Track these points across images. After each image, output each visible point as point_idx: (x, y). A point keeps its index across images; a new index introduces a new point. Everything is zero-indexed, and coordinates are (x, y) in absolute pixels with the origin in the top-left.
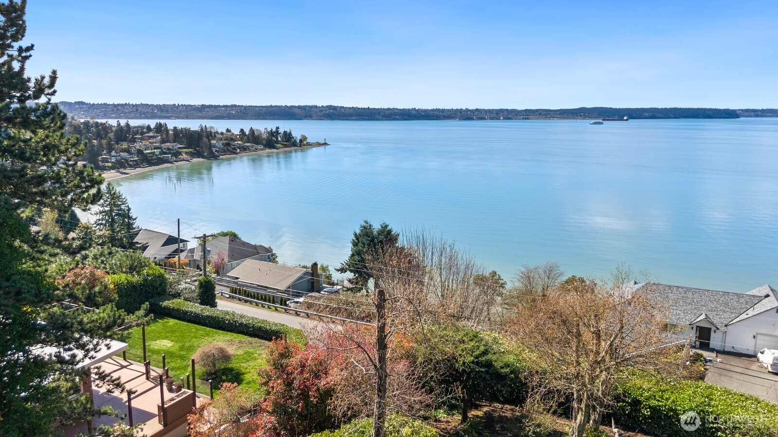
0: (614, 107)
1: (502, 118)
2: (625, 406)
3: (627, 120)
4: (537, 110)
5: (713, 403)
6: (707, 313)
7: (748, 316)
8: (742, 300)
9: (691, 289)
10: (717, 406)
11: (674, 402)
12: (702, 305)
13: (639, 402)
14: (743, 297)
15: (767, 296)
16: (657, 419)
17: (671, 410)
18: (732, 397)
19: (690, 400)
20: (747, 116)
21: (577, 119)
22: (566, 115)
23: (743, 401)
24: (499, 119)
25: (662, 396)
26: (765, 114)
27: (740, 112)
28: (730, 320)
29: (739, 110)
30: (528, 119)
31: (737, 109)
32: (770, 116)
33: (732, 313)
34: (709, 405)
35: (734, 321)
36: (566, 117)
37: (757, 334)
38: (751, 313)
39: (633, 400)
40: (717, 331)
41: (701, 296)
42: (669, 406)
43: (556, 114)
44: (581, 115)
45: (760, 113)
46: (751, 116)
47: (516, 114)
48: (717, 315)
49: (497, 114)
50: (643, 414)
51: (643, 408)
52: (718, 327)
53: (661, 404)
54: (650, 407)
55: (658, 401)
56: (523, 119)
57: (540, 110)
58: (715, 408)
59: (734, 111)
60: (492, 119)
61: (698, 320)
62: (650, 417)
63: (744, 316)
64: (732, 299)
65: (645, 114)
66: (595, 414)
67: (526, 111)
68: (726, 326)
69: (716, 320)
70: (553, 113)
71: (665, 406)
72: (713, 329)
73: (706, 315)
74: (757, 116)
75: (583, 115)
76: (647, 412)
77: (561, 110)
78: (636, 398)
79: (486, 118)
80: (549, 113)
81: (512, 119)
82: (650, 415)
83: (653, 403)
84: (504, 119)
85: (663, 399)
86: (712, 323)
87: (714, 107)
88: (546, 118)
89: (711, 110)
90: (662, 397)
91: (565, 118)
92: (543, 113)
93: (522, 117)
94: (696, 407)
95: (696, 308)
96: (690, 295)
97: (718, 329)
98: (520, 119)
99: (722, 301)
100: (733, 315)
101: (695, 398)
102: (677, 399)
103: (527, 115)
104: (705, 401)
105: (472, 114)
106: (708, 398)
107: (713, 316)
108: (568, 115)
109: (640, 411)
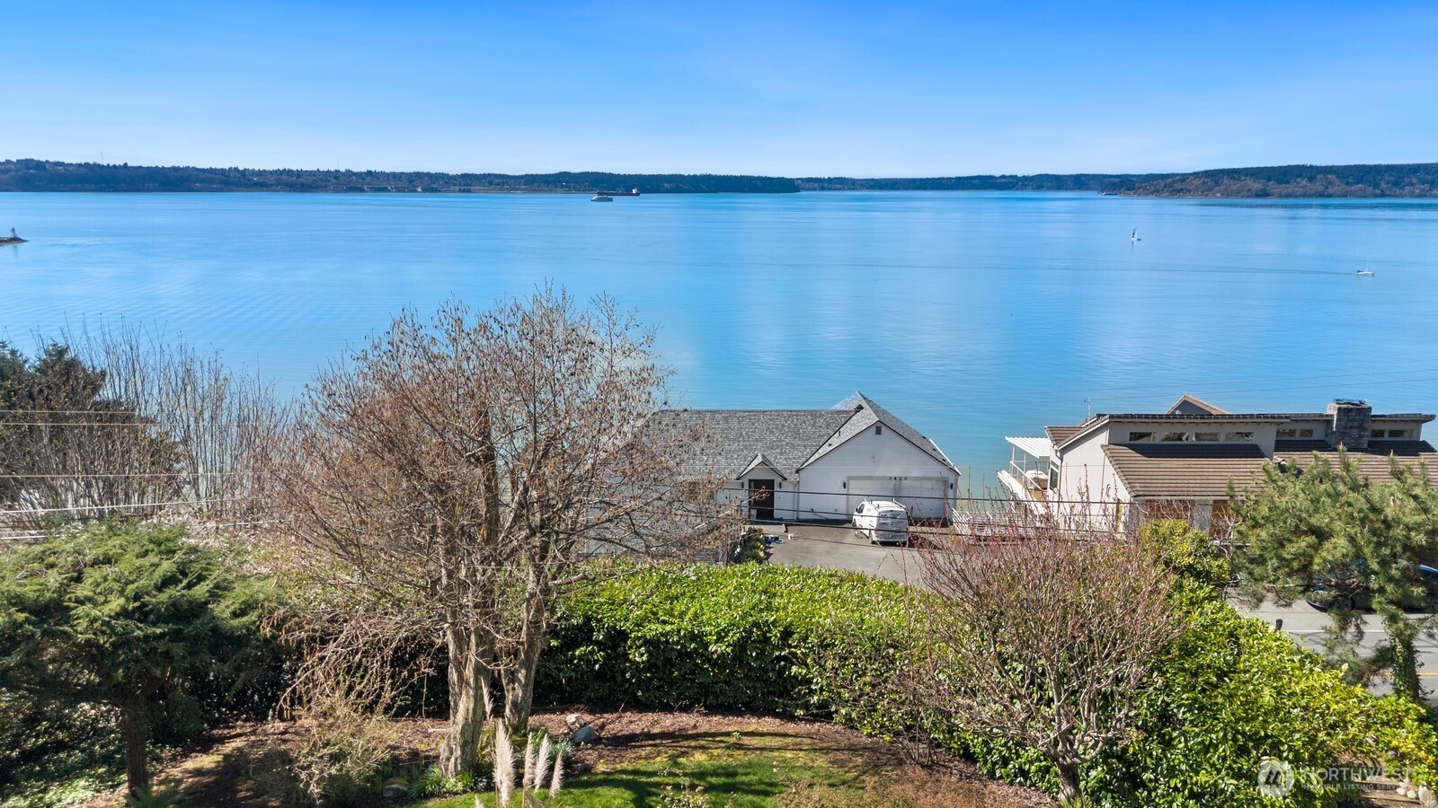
0: (615, 172)
1: (419, 190)
2: (592, 653)
3: (637, 194)
4: (484, 176)
5: (776, 601)
6: (766, 453)
7: (831, 448)
8: (821, 422)
9: (736, 412)
10: (784, 608)
11: (696, 616)
12: (757, 440)
13: (623, 635)
14: (821, 415)
15: (860, 408)
16: (664, 666)
17: (693, 637)
18: (815, 581)
19: (729, 606)
20: (810, 190)
21: (556, 192)
22: (536, 185)
23: (835, 587)
24: (416, 191)
25: (672, 609)
26: (833, 186)
27: (800, 182)
28: (804, 459)
29: (798, 179)
30: (469, 191)
31: (795, 177)
32: (840, 189)
33: (805, 447)
34: (769, 608)
35: (810, 461)
36: (537, 189)
37: (850, 478)
38: (836, 441)
39: (608, 635)
40: (784, 483)
41: (753, 424)
42: (686, 629)
43: (519, 184)
44: (562, 186)
45: (826, 185)
46: (814, 189)
47: (447, 183)
48: (781, 454)
49: (411, 182)
50: (633, 662)
51: (631, 647)
52: (785, 476)
53: (668, 628)
54: (647, 642)
55: (664, 622)
56: (460, 190)
57: (489, 175)
58: (781, 613)
59: (791, 181)
60: (400, 190)
61: (750, 468)
62: (650, 666)
63: (826, 449)
64: (804, 422)
65: (665, 185)
66: (514, 689)
67: (464, 176)
68: (797, 472)
69: (781, 464)
70: (513, 181)
71: (679, 631)
72: (778, 480)
73: (763, 456)
74: (823, 189)
75: (567, 186)
76: (642, 655)
77: (527, 175)
78: (614, 628)
79: (389, 188)
80: (507, 183)
81: (440, 191)
82: (648, 661)
83: (653, 629)
84: (425, 190)
85: (672, 616)
86: (775, 471)
87: (763, 174)
88: (501, 190)
89: (759, 178)
90: (670, 613)
91: (535, 191)
92: (496, 181)
93: (457, 188)
94: (743, 618)
95: (745, 447)
96: (734, 423)
97: (785, 479)
98: (454, 191)
99: (789, 427)
100: (808, 450)
101: (740, 599)
102: (702, 609)
103: (468, 183)
104: (761, 602)
105: (360, 180)
106: (766, 593)
107: (776, 457)
108: (540, 186)
109: (625, 657)
